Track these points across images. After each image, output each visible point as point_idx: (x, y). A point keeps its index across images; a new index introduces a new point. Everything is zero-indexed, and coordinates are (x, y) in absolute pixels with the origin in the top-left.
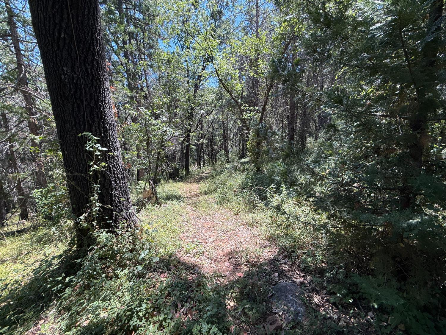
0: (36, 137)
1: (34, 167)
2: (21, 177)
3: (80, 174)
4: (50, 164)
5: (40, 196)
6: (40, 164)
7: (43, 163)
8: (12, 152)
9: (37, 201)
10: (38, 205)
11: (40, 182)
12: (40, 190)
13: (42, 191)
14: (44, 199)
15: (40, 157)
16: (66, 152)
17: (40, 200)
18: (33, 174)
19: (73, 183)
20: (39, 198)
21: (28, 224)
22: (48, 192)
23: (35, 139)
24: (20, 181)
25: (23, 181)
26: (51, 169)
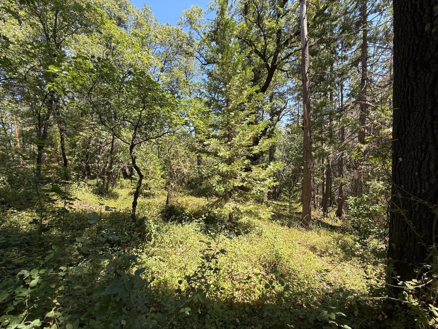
0: (362, 146)
1: (354, 174)
2: (343, 181)
3: (420, 201)
4: (369, 173)
5: (353, 204)
6: (361, 172)
7: (363, 172)
8: (342, 159)
9: (350, 208)
10: (350, 212)
11: (357, 190)
12: (354, 198)
13: (356, 199)
14: (356, 208)
15: (362, 165)
16: (400, 159)
17: (352, 208)
18: (352, 180)
19: (403, 213)
20: (352, 205)
21: (339, 223)
22: (362, 202)
23: (361, 148)
24: (342, 185)
25: (344, 185)
26: (368, 179)
